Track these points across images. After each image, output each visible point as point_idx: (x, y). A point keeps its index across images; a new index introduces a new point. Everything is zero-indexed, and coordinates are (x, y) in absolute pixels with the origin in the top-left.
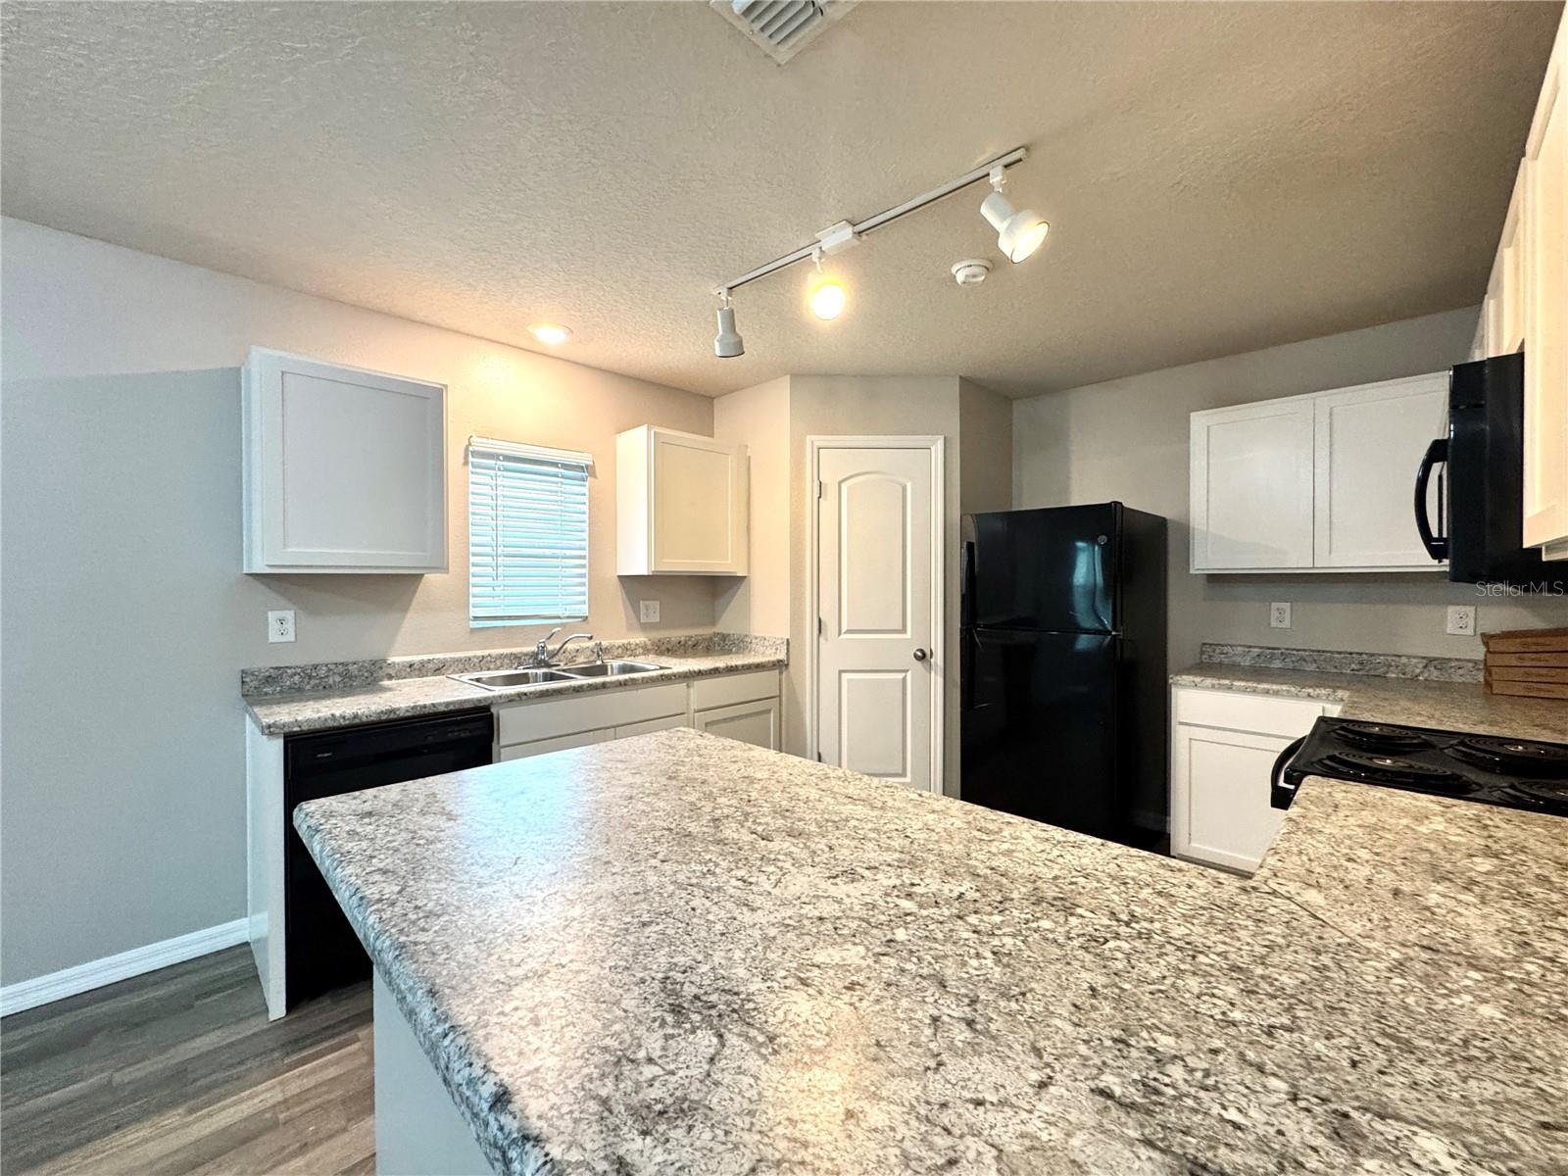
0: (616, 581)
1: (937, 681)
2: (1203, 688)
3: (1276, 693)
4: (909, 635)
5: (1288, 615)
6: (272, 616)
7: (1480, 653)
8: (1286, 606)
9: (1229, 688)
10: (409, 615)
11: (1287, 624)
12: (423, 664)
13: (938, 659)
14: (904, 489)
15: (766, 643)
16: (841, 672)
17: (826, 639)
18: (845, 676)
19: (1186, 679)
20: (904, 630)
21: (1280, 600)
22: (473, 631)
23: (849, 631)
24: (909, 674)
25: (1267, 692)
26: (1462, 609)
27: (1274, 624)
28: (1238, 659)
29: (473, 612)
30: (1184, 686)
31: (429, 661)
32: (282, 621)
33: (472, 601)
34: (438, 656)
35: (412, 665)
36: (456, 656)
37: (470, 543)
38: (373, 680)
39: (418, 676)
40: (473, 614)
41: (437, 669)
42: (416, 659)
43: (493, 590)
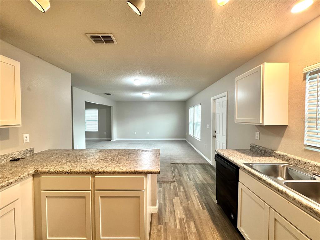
12: (283, 156)
22: (306, 150)
32: (257, 135)
33: (306, 138)
34: (289, 155)
35: (280, 155)
36: (295, 158)
37: (306, 113)
38: (271, 156)
39: (281, 159)
40: (306, 143)
41: (287, 160)
42: (282, 153)
43: (317, 135)
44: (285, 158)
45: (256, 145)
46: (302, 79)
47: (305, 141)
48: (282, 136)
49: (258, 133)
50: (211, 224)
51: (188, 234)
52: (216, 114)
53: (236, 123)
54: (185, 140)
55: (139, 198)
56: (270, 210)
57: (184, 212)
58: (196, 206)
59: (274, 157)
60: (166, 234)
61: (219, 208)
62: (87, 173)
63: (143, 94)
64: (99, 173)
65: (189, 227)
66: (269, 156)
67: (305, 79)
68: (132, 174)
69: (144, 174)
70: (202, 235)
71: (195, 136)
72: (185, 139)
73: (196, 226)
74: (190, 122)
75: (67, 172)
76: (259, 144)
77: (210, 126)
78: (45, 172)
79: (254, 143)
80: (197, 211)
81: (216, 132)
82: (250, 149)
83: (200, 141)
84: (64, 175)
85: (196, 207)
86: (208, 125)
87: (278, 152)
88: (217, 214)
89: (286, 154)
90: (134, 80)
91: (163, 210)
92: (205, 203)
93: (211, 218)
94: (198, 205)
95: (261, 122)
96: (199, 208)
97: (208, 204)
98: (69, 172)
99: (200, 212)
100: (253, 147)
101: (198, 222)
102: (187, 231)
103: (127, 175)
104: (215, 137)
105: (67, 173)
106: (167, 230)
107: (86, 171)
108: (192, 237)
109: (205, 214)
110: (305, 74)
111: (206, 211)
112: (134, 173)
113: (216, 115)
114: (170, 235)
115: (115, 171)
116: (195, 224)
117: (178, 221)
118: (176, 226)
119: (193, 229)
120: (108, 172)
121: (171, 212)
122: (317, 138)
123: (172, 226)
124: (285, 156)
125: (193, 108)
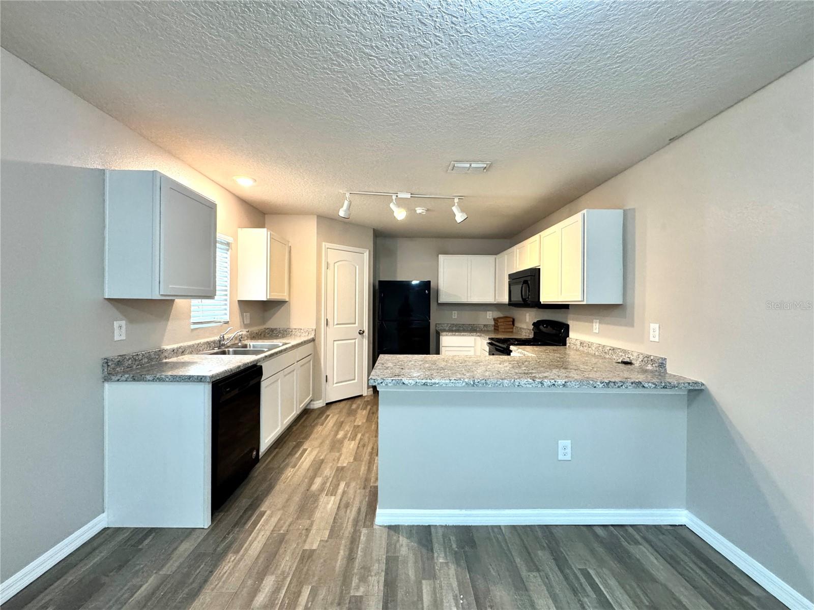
0: (237, 302)
1: (365, 342)
2: (449, 336)
3: (465, 335)
4: (357, 325)
5: (456, 315)
6: (116, 324)
7: (493, 323)
8: (456, 312)
9: (455, 335)
10: (169, 323)
11: (456, 317)
12: (178, 349)
13: (366, 333)
14: (356, 268)
15: (302, 331)
16: (334, 341)
17: (329, 328)
18: (336, 343)
19: (445, 333)
20: (355, 323)
21: (454, 311)
22: (193, 330)
23: (337, 324)
24: (357, 340)
25: (463, 335)
26: (489, 312)
27: (453, 317)
28: (445, 328)
29: (193, 320)
30: (445, 336)
31: (180, 347)
35: (174, 350)
47: (191, 318)
91: (364, 510)
121: (347, 506)
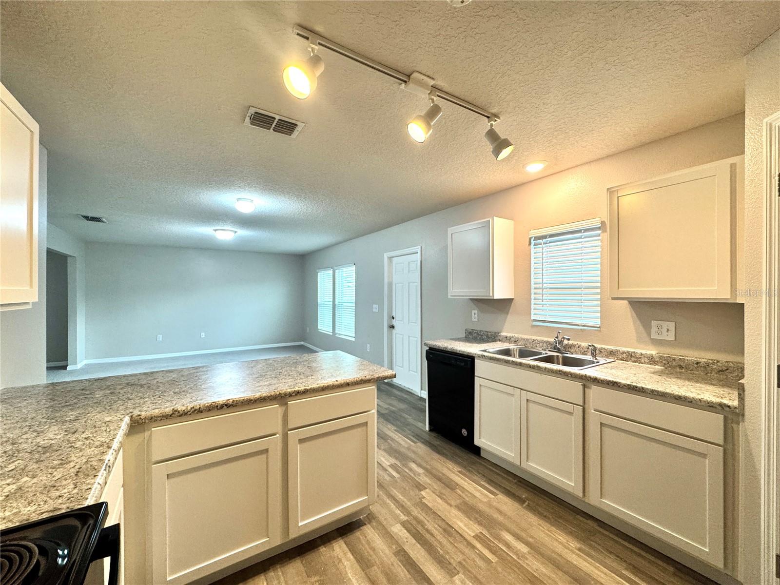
6: (473, 312)
10: (509, 316)
32: (475, 314)
33: (533, 312)
34: (516, 335)
35: (506, 337)
36: (523, 337)
37: (532, 283)
38: (495, 341)
39: (508, 342)
40: (533, 318)
41: (515, 341)
42: (509, 335)
43: (543, 306)
44: (513, 339)
45: (475, 330)
46: (528, 243)
47: (532, 315)
48: (507, 313)
49: (476, 312)
50: (436, 456)
51: (415, 478)
52: (394, 284)
53: (449, 297)
54: (302, 345)
55: (367, 425)
56: (521, 393)
57: (391, 456)
58: (403, 443)
59: (500, 341)
60: (386, 490)
61: (435, 435)
62: (271, 398)
63: (215, 230)
64: (296, 395)
65: (411, 470)
66: (493, 342)
67: (530, 244)
68: (355, 385)
69: (373, 382)
70: (434, 471)
71: (336, 332)
72: (302, 343)
73: (419, 465)
74: (319, 302)
75: (226, 405)
76: (478, 328)
77: (381, 308)
78: (163, 416)
79: (470, 327)
80: (409, 449)
81: (393, 318)
82: (466, 337)
83: (353, 339)
84: (220, 412)
85: (404, 445)
86: (376, 306)
87: (504, 334)
88: (437, 442)
89: (513, 335)
90: (238, 200)
92: (412, 435)
93: (433, 450)
94: (404, 441)
95: (491, 295)
96: (409, 444)
97: (417, 435)
98: (231, 403)
99: (412, 448)
100: (470, 333)
101: (419, 460)
102: (412, 475)
103: (348, 388)
104: (393, 327)
105: (225, 407)
106: (384, 485)
107: (269, 395)
108: (423, 478)
109: (421, 449)
110: (530, 239)
111: (420, 444)
112: (358, 384)
113: (394, 287)
114: (392, 489)
115: (326, 385)
116: (416, 464)
117: (390, 470)
118: (392, 476)
119: (418, 470)
120: (314, 390)
122: (543, 310)
123: (387, 478)
124: (512, 337)
125: (331, 272)
